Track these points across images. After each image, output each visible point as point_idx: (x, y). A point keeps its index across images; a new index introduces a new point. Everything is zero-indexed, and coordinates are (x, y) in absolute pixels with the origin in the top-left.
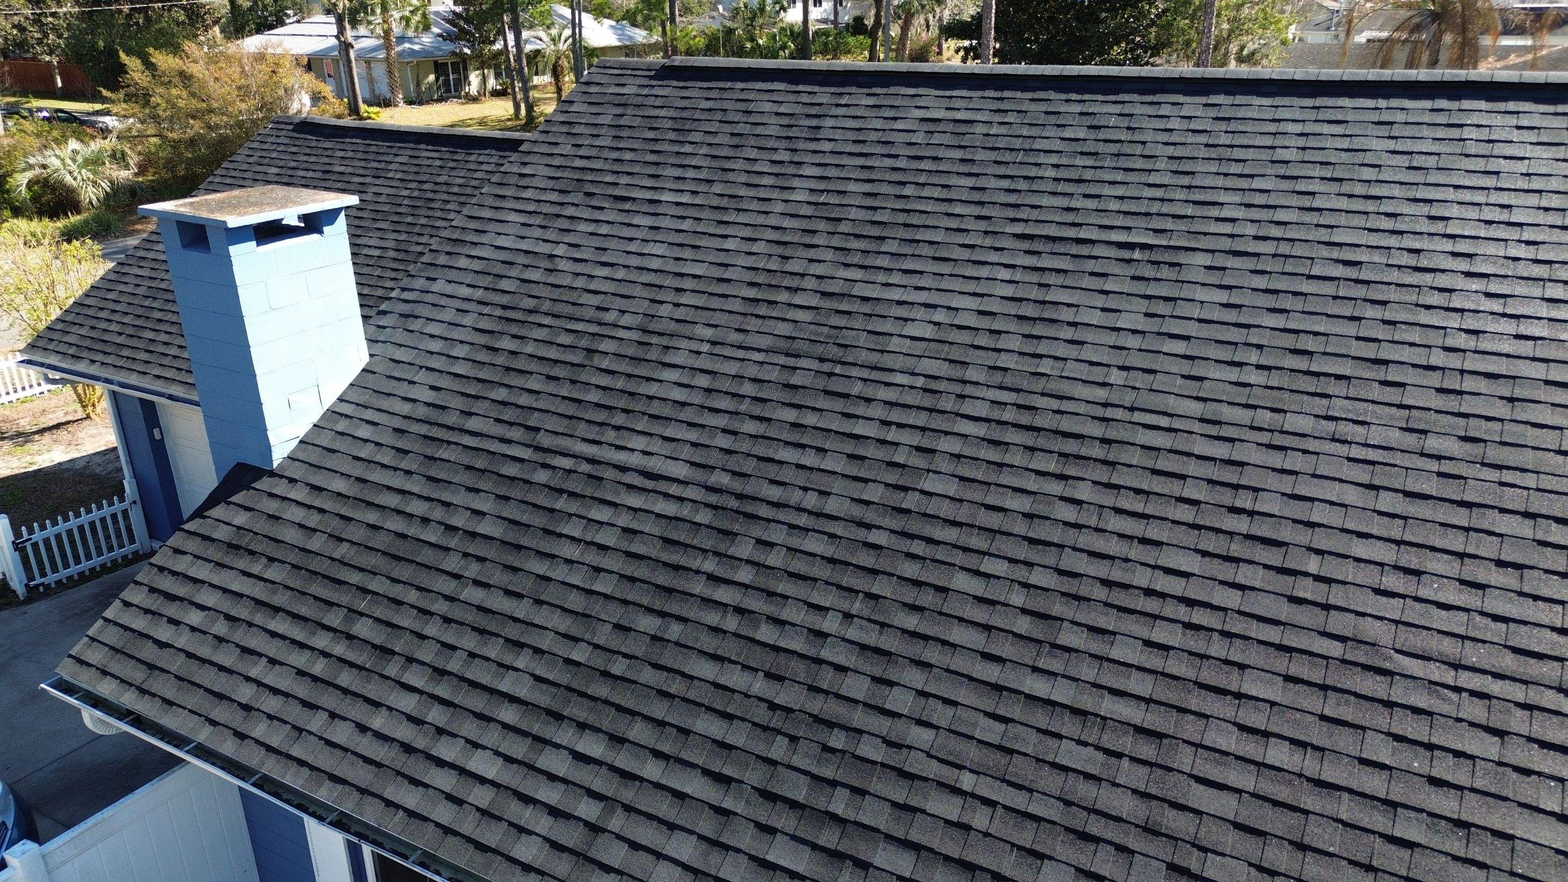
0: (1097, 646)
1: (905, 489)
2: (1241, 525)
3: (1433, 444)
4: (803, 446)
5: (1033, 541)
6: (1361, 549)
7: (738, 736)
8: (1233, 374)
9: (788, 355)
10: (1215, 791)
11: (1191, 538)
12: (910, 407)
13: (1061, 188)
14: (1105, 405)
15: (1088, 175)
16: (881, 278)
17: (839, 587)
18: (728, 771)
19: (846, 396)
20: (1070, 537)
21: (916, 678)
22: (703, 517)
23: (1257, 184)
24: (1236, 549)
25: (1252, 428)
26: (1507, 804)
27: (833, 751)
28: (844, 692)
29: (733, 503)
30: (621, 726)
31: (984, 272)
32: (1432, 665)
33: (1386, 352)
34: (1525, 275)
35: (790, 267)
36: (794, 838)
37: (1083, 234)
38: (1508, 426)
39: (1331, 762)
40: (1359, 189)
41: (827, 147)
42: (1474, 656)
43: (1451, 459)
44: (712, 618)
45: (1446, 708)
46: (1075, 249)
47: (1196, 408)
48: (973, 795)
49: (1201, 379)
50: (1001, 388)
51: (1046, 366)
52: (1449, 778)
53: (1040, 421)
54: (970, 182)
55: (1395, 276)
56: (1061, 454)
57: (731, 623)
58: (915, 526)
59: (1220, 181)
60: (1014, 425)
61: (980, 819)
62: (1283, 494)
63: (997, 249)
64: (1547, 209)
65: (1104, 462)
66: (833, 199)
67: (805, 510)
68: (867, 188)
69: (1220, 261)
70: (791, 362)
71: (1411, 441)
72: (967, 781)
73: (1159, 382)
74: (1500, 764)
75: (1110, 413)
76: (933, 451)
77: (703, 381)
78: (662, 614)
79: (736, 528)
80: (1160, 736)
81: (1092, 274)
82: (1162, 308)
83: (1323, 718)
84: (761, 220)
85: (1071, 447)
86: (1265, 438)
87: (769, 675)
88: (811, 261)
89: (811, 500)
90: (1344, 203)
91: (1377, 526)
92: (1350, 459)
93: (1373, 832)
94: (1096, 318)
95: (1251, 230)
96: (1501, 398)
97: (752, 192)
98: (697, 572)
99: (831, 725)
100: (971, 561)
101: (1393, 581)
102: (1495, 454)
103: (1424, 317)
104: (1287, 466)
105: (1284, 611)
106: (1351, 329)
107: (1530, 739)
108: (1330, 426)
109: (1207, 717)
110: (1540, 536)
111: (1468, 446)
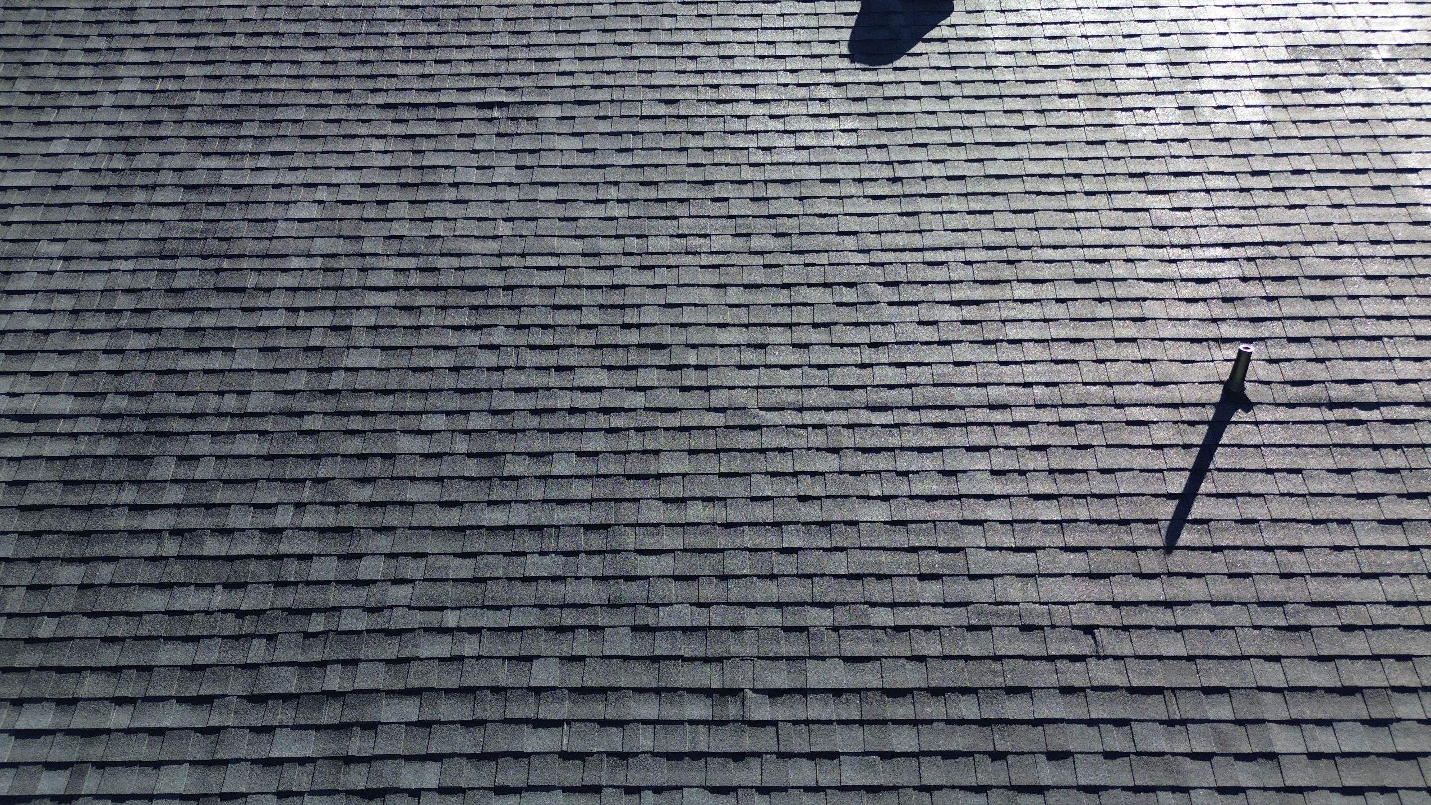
0: (539, 468)
1: (329, 370)
2: (632, 337)
3: (757, 243)
4: (207, 350)
5: (463, 391)
6: (723, 337)
7: (208, 654)
8: (599, 211)
9: (162, 257)
10: (655, 557)
11: (594, 357)
12: (314, 289)
13: (412, 55)
14: (500, 255)
15: (435, 41)
16: (249, 163)
17: (283, 480)
18: (206, 691)
19: (242, 290)
20: (496, 379)
21: (384, 543)
22: (106, 447)
23: (585, 38)
24: (634, 358)
25: (625, 254)
26: (851, 499)
27: (315, 635)
28: (313, 577)
29: (139, 426)
30: (68, 687)
31: (356, 145)
32: (786, 413)
33: (712, 174)
34: (794, 97)
35: (139, 162)
36: (295, 727)
37: (444, 98)
38: (803, 220)
39: (732, 506)
40: (665, 37)
41: (149, 29)
42: (810, 398)
43: (770, 252)
44: (148, 548)
45: (801, 443)
46: (439, 114)
47: (576, 245)
48: (459, 629)
49: (575, 219)
50: (401, 255)
51: (438, 228)
52: (811, 493)
53: (446, 280)
54: (320, 56)
55: (704, 109)
56: (472, 307)
57: (171, 547)
58: (347, 404)
59: (553, 39)
60: (422, 288)
61: (470, 647)
62: (659, 305)
63: (364, 121)
64: (799, 42)
65: (511, 307)
66: (171, 85)
67: (226, 415)
68: (208, 70)
69: (569, 111)
70: (168, 264)
71: (740, 243)
72: (451, 619)
73: (542, 227)
74: (841, 472)
75: (506, 262)
76: (348, 328)
77: (66, 302)
78: (85, 560)
79: (149, 450)
80: (605, 527)
81: (460, 135)
82: (529, 160)
83: (721, 475)
84: (89, 116)
85: (479, 299)
86: (636, 261)
87: (227, 586)
88: (162, 154)
89: (230, 403)
90: (655, 51)
91: (730, 316)
92: (702, 267)
93: (770, 549)
94: (473, 176)
95: (587, 81)
96: (795, 198)
97: (69, 86)
98: (116, 506)
99: (307, 612)
100: (411, 423)
101: (749, 357)
102: (799, 243)
103: (732, 141)
104: (658, 282)
105: (678, 399)
106: (682, 158)
107: (856, 449)
108: (682, 242)
109: (637, 500)
110: (837, 299)
111: (780, 241)
